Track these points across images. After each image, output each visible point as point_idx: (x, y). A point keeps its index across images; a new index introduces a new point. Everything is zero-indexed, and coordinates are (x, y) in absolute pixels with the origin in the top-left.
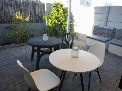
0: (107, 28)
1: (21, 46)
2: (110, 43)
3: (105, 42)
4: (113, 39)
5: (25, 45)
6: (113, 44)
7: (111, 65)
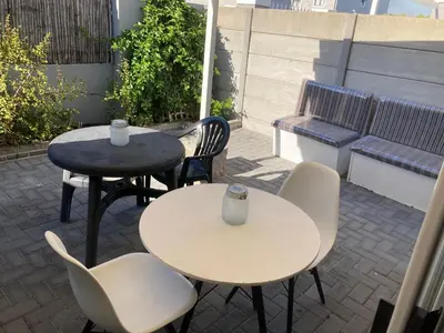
0: (347, 93)
1: (17, 157)
2: (356, 151)
3: (338, 145)
4: (367, 134)
5: (32, 154)
6: (364, 154)
7: (355, 231)
